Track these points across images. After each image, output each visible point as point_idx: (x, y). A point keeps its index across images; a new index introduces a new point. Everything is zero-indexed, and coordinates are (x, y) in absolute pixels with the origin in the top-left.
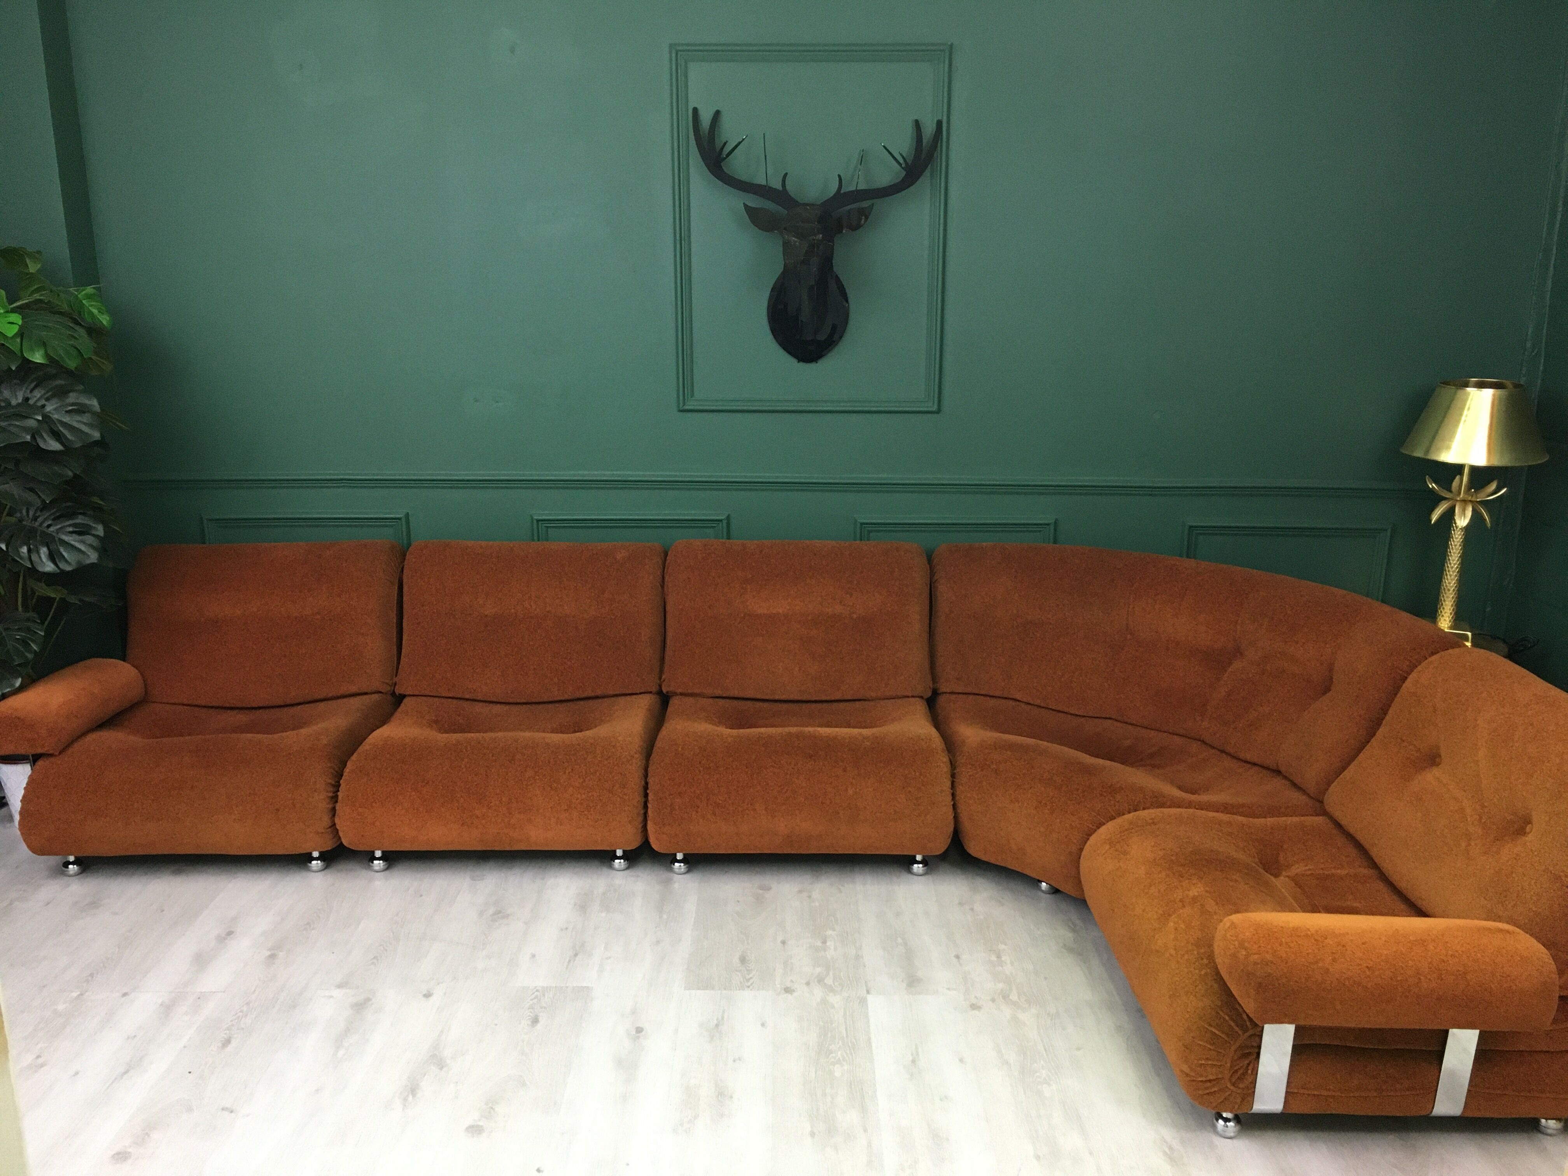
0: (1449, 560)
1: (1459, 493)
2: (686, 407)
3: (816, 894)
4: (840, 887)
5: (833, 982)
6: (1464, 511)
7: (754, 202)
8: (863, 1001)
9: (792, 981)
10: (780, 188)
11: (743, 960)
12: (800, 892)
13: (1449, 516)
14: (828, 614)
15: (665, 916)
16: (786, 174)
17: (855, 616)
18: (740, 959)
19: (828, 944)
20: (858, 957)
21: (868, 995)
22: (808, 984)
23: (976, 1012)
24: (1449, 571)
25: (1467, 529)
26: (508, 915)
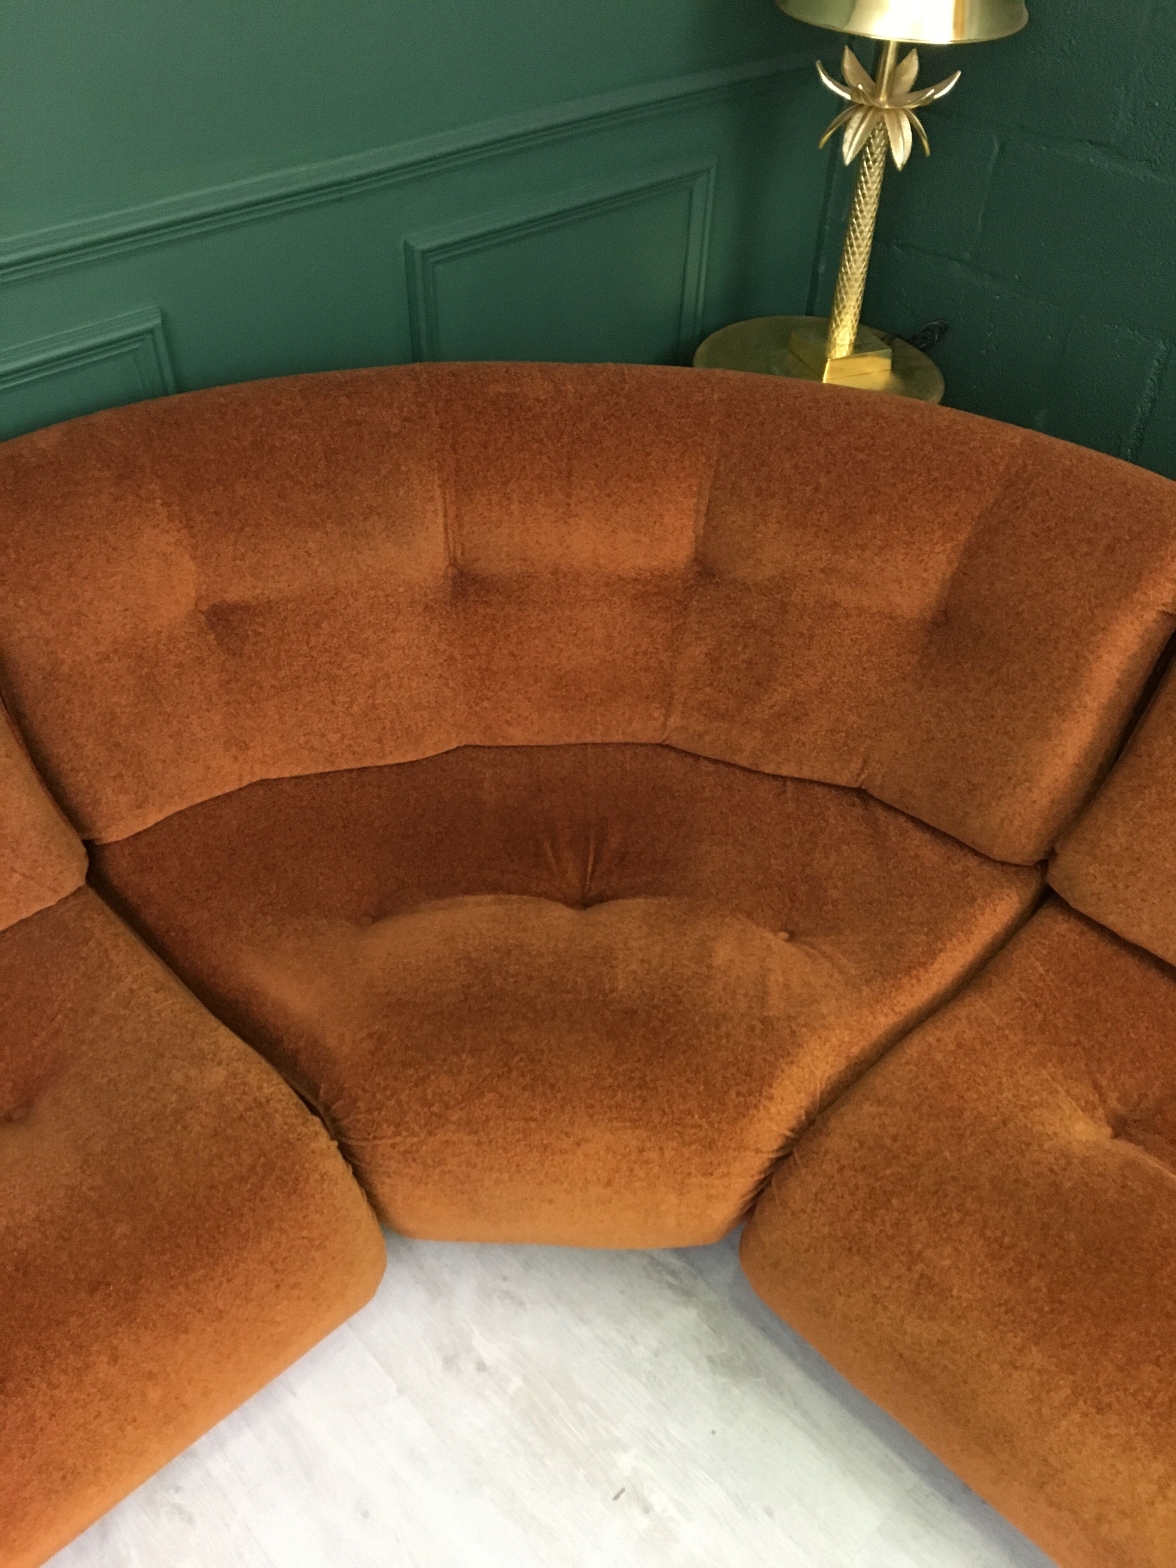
1: (878, 93)
6: (899, 127)
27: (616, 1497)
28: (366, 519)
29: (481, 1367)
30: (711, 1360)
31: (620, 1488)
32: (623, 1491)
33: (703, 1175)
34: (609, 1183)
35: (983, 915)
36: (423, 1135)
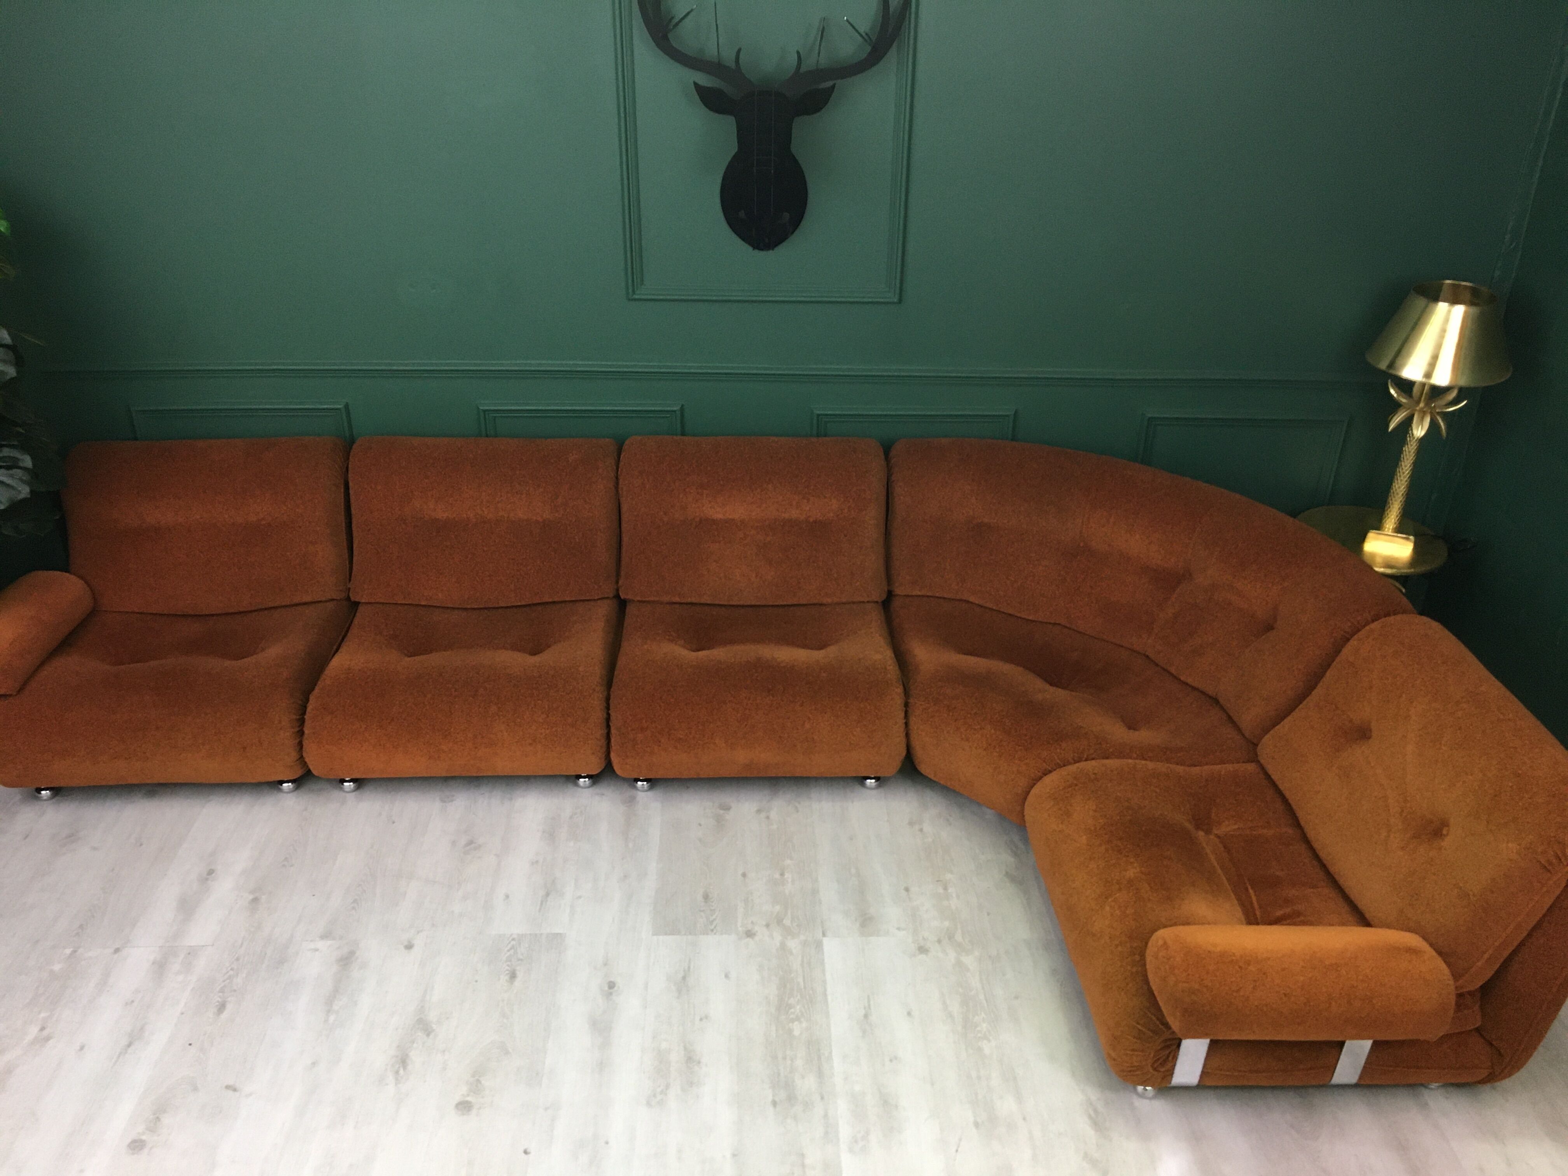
0: (1401, 465)
1: (1418, 402)
2: (636, 297)
3: (773, 814)
4: (797, 804)
5: (792, 922)
6: (1422, 420)
7: (704, 80)
8: (819, 945)
9: (752, 922)
10: (733, 65)
11: (706, 897)
12: (759, 811)
13: (1407, 424)
14: (784, 518)
15: (631, 845)
16: (739, 51)
17: (811, 520)
18: (704, 897)
19: (787, 875)
20: (815, 892)
21: (824, 938)
22: (767, 926)
23: (923, 957)
24: (1400, 476)
25: (1422, 440)
26: (480, 846)
27: (938, 881)
28: (1048, 506)
29: (921, 830)
30: (1007, 873)
34: (985, 750)
36: (932, 704)
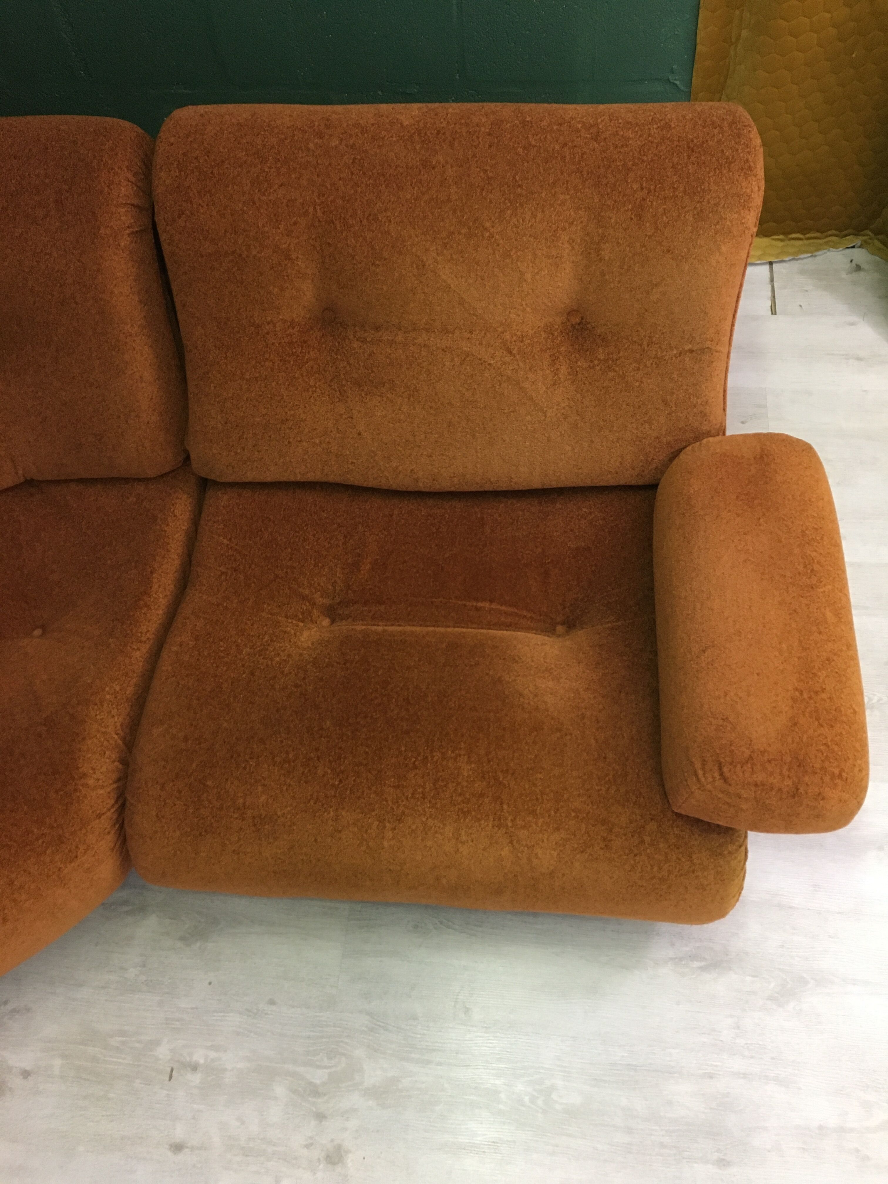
31: (169, 1070)
32: (172, 1070)
33: (71, 862)
35: (168, 525)
